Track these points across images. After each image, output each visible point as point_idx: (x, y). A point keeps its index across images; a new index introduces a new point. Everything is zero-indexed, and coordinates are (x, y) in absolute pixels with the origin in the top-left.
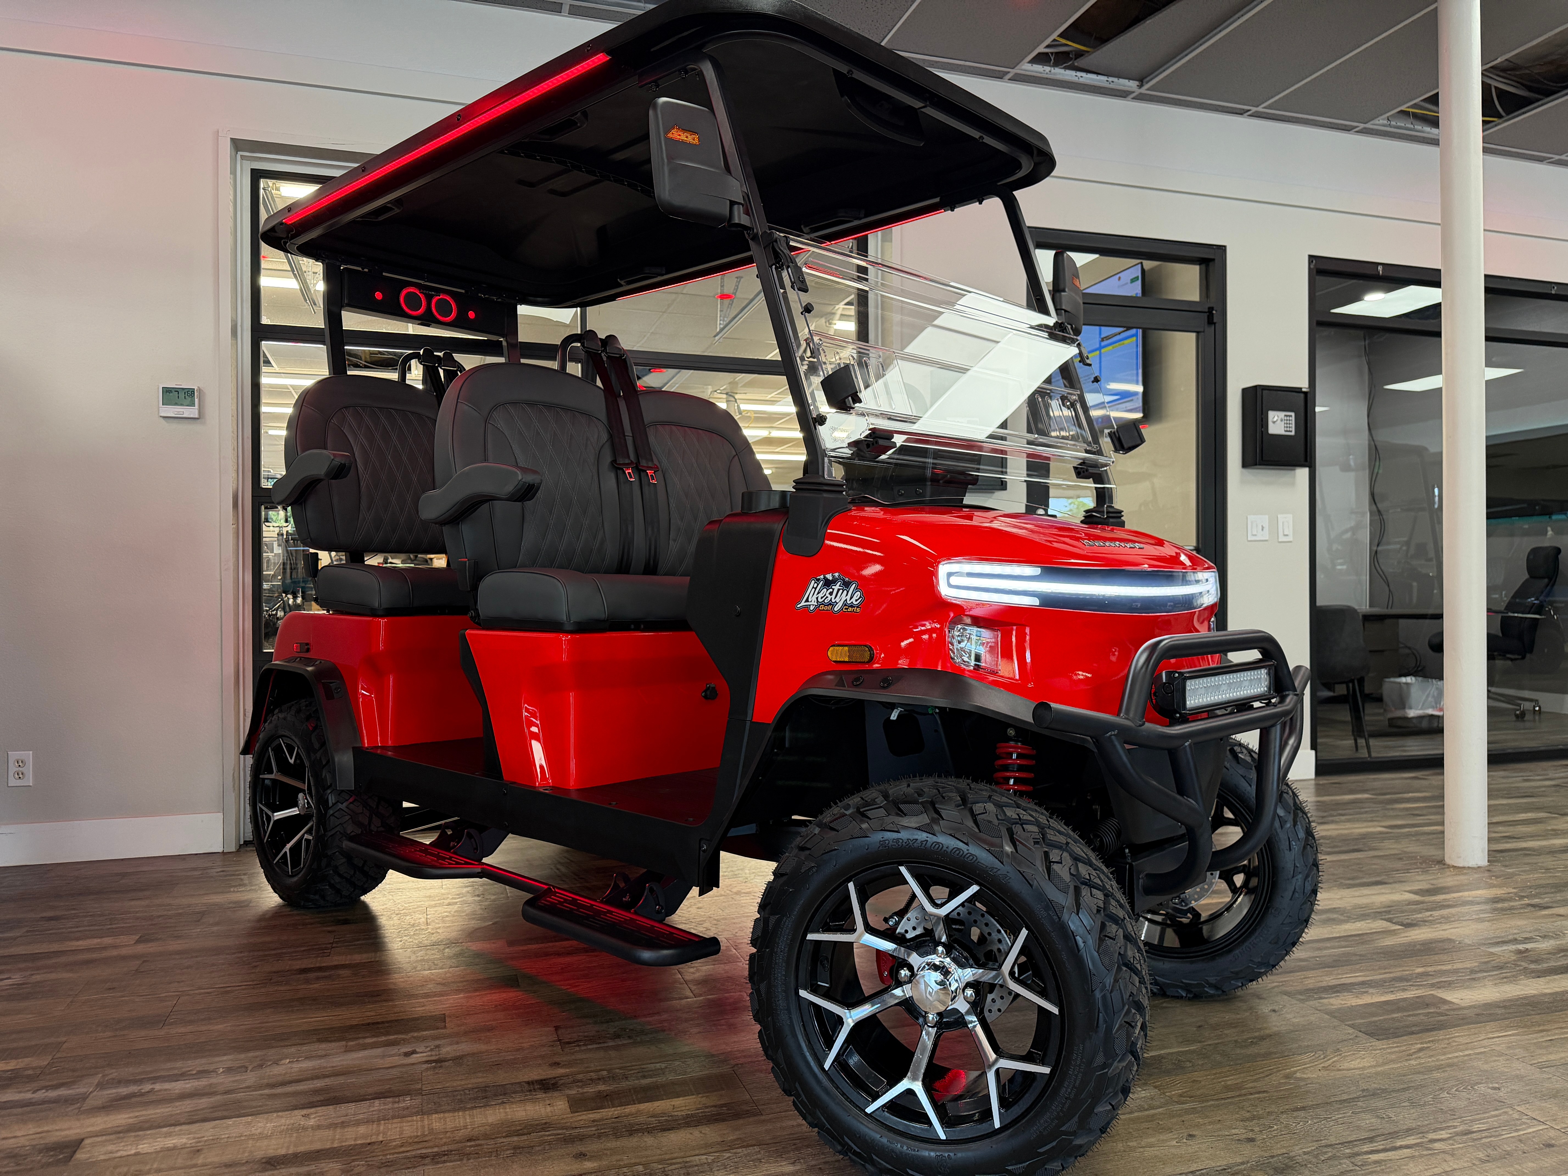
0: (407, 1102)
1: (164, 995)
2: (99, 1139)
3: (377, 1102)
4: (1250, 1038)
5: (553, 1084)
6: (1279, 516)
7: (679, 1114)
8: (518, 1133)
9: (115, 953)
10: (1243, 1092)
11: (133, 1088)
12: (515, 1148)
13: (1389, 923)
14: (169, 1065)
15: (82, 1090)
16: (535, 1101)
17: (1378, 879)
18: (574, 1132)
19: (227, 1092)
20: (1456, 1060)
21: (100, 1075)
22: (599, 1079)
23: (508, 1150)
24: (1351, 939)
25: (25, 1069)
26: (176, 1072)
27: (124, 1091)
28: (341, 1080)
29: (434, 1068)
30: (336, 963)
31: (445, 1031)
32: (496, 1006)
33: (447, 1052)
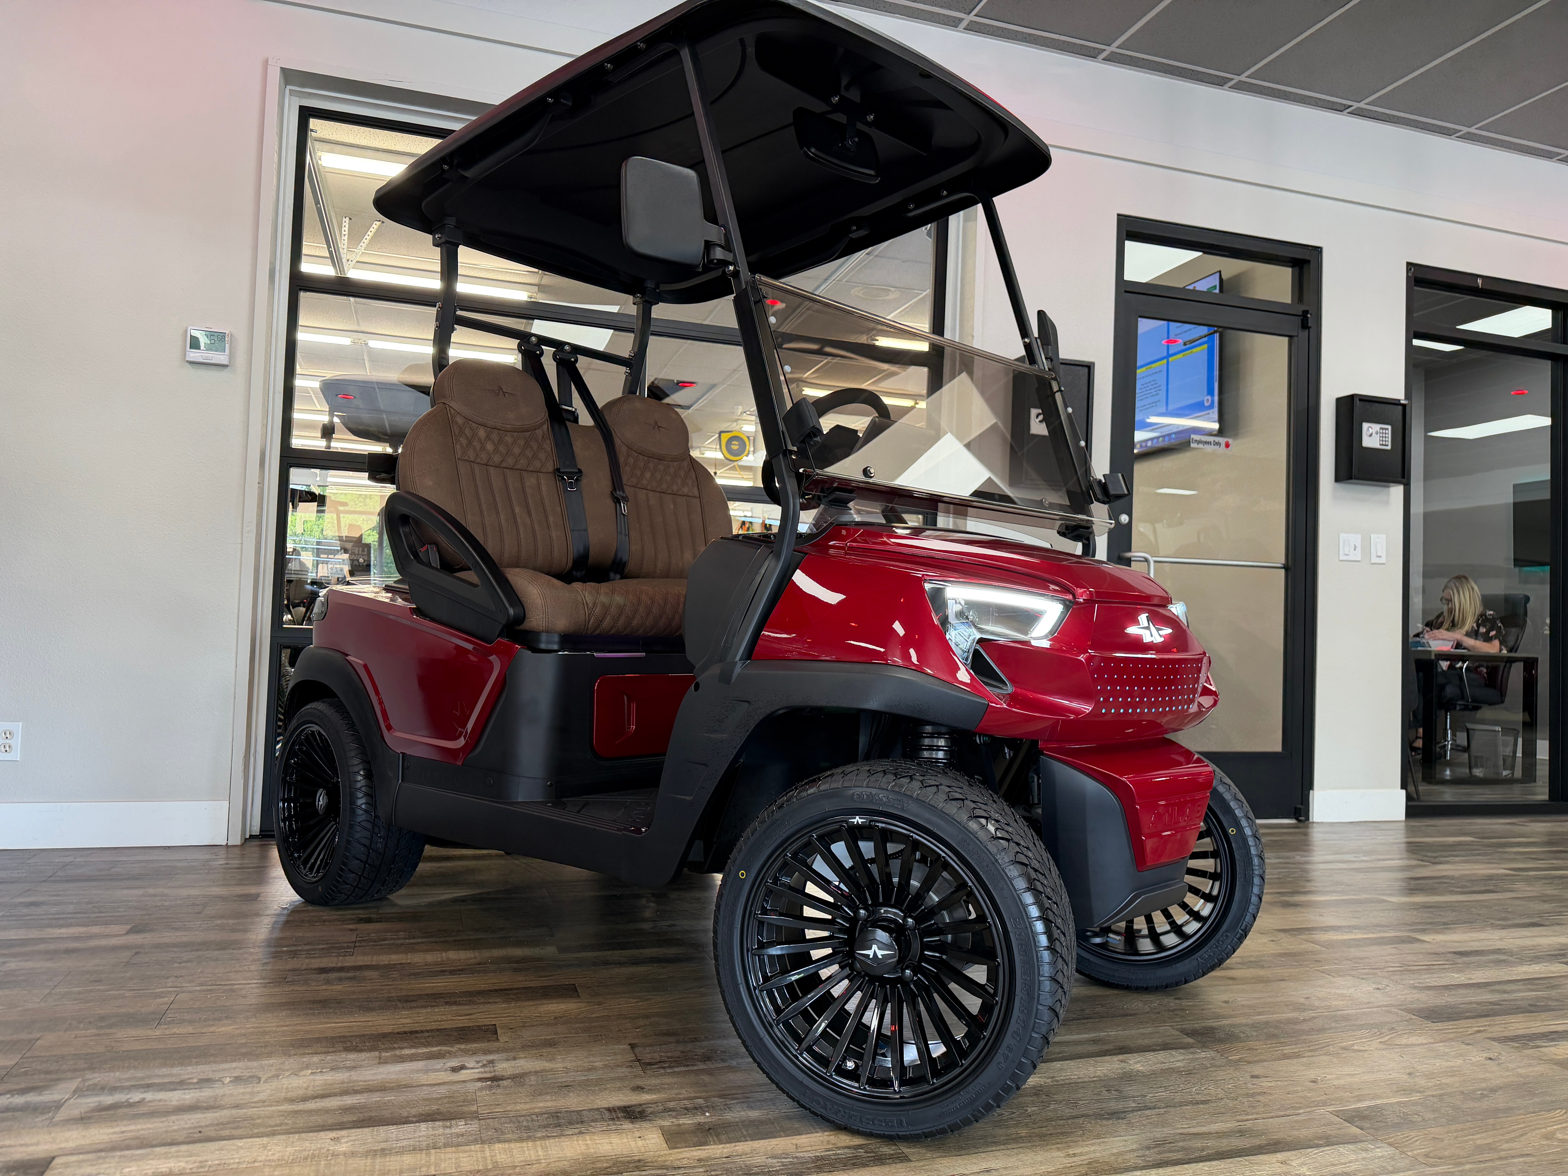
0: (460, 1127)
1: (159, 990)
2: (74, 1158)
3: (423, 1126)
5: (640, 1113)
6: (1372, 535)
9: (105, 942)
10: (1501, 1154)
11: (120, 1097)
14: (164, 1071)
15: (57, 1097)
16: (620, 1132)
17: (1531, 921)
19: (237, 1106)
21: (80, 1079)
22: (696, 1108)
26: (173, 1079)
28: (375, 1098)
29: (490, 1088)
30: (361, 963)
31: (498, 1044)
32: (556, 1018)
33: (503, 1069)
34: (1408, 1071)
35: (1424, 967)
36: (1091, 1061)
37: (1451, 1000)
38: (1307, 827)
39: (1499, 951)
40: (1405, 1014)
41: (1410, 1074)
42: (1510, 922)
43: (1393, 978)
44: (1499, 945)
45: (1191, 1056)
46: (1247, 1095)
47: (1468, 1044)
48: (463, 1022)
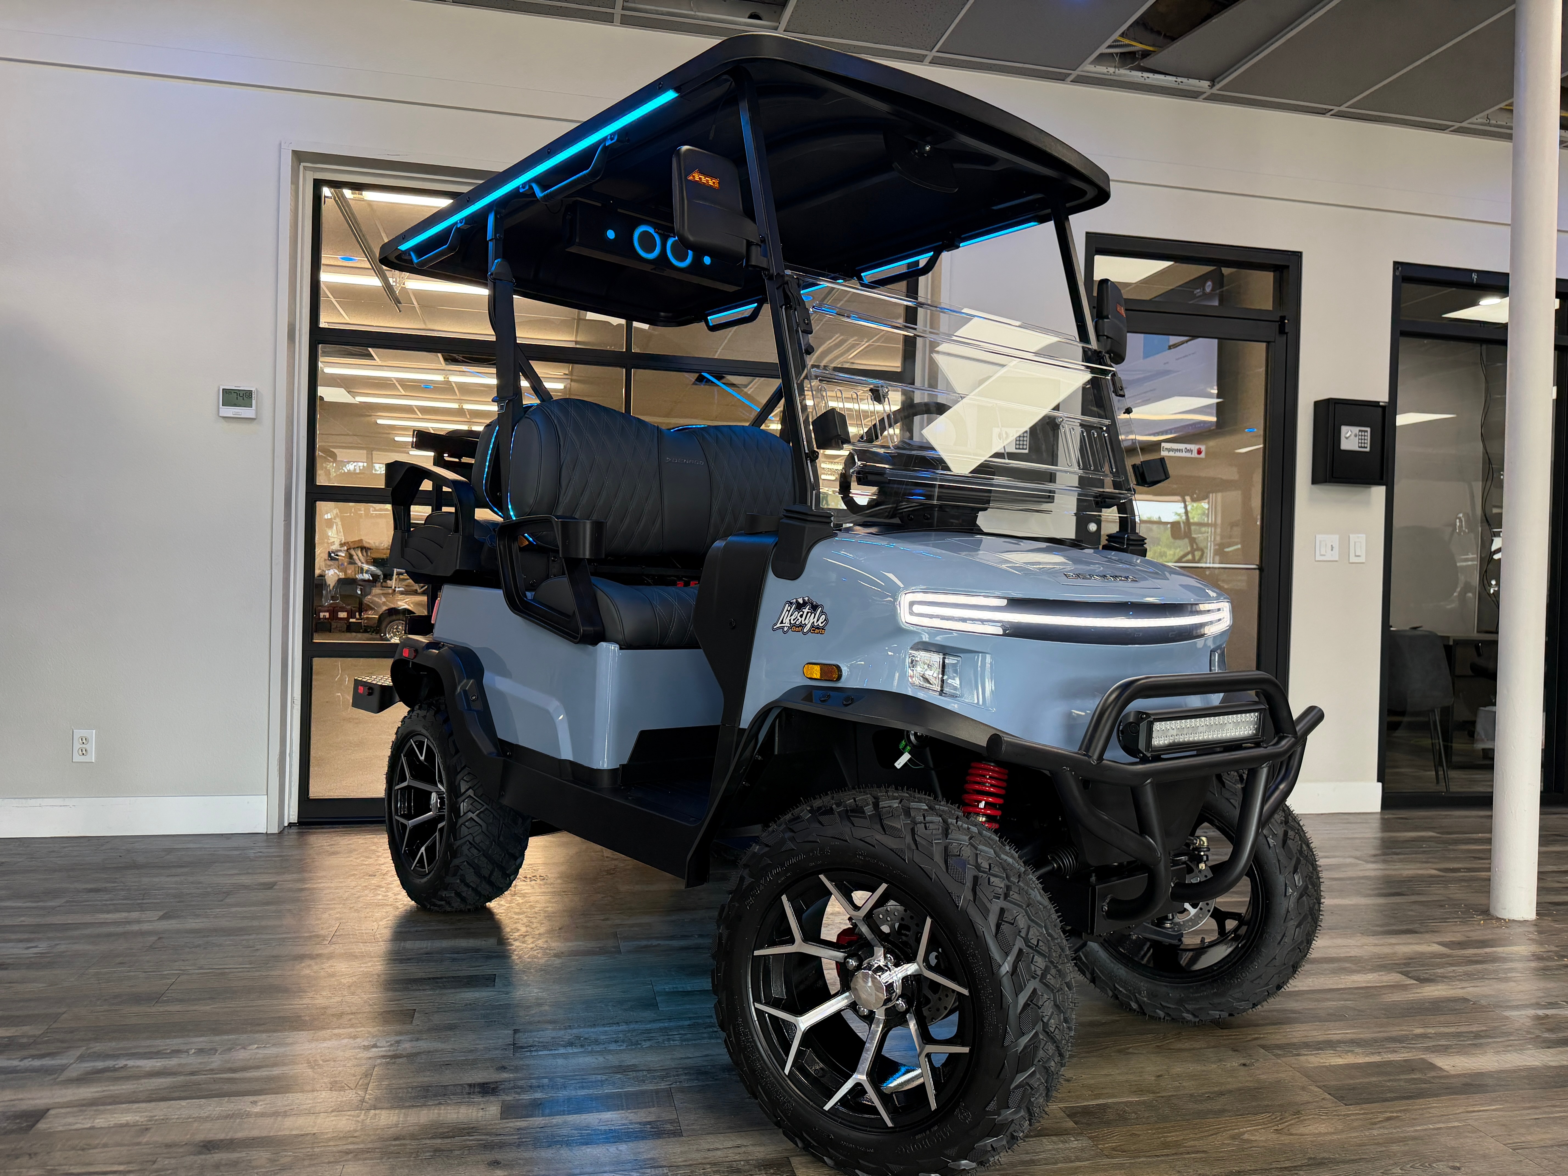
1: (166, 973)
2: (63, 1110)
4: (1206, 1093)
5: (493, 1089)
6: (1351, 536)
7: (603, 1128)
8: (443, 1136)
9: (135, 928)
10: (1182, 1150)
11: (110, 1063)
12: (436, 1151)
13: (1404, 977)
14: (148, 1043)
15: (64, 1062)
16: (470, 1104)
17: (1410, 927)
18: (496, 1139)
19: (192, 1073)
20: (1422, 1133)
21: (84, 1048)
22: (539, 1087)
23: (428, 1151)
24: (1356, 991)
25: (23, 1036)
26: (153, 1050)
27: (100, 1065)
31: (411, 1026)
32: (467, 1004)
33: (405, 1048)
41: (1159, 1076)
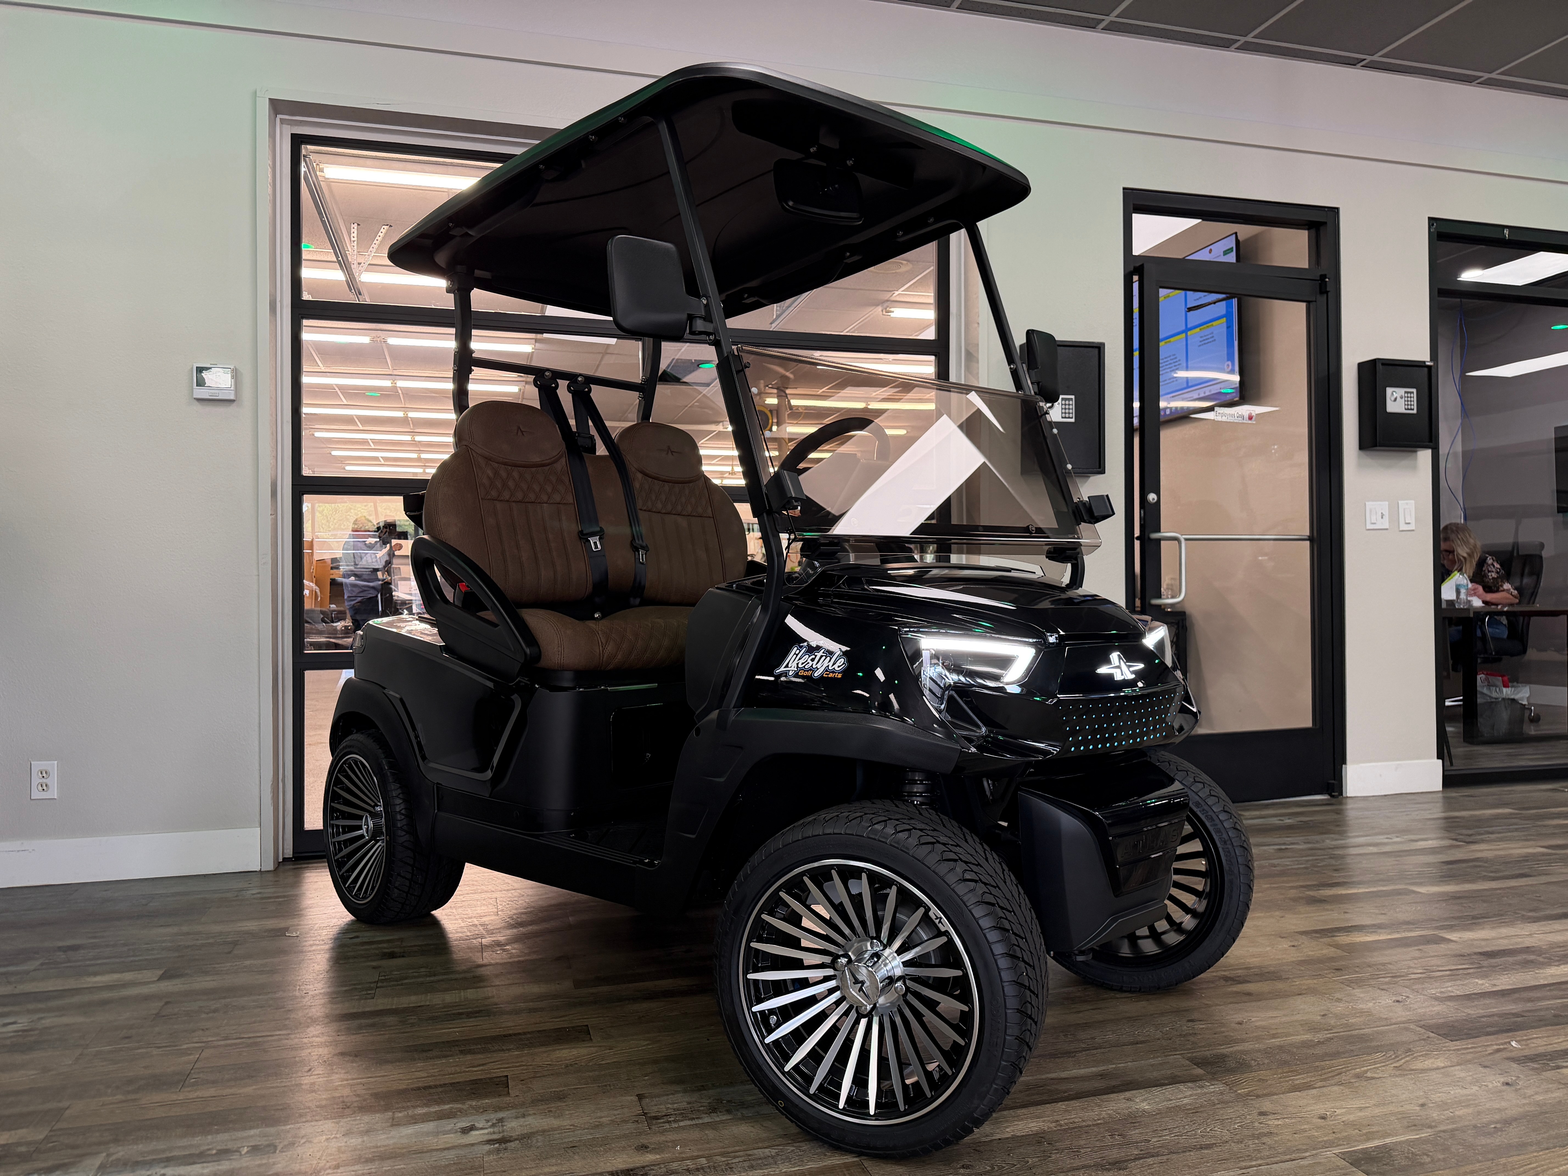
1: (186, 1047)
6: (1400, 502)
9: (133, 992)
11: (142, 1173)
14: (184, 1142)
21: (104, 1154)
25: (20, 1144)
26: (193, 1151)
28: (386, 1166)
29: (498, 1151)
30: (381, 1007)
31: (508, 1099)
32: (567, 1066)
33: (512, 1128)
34: (1421, 1101)
35: (1448, 973)
36: (1097, 1099)
37: (1473, 1012)
38: (1341, 803)
39: (1527, 950)
40: (1423, 1031)
41: (1423, 1105)
42: (1542, 913)
43: (1414, 987)
44: (1528, 942)
45: (1199, 1091)
46: (1253, 1136)
47: (1485, 1067)
48: (477, 1074)
